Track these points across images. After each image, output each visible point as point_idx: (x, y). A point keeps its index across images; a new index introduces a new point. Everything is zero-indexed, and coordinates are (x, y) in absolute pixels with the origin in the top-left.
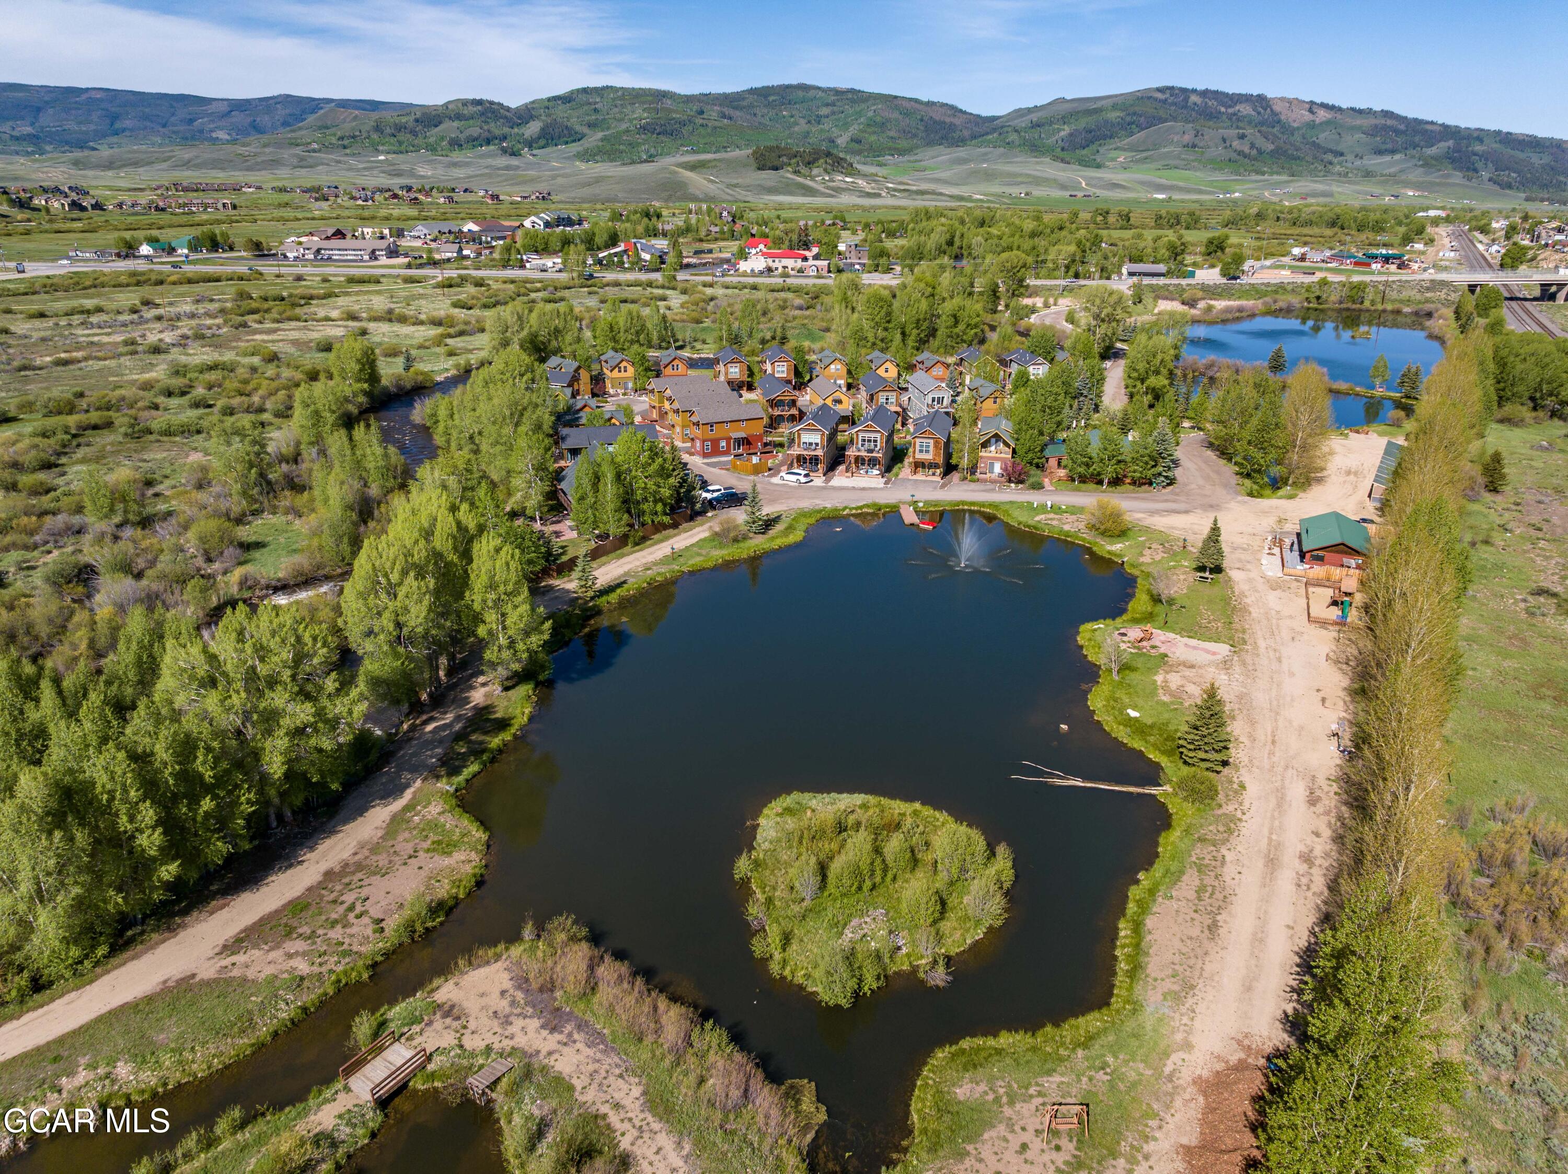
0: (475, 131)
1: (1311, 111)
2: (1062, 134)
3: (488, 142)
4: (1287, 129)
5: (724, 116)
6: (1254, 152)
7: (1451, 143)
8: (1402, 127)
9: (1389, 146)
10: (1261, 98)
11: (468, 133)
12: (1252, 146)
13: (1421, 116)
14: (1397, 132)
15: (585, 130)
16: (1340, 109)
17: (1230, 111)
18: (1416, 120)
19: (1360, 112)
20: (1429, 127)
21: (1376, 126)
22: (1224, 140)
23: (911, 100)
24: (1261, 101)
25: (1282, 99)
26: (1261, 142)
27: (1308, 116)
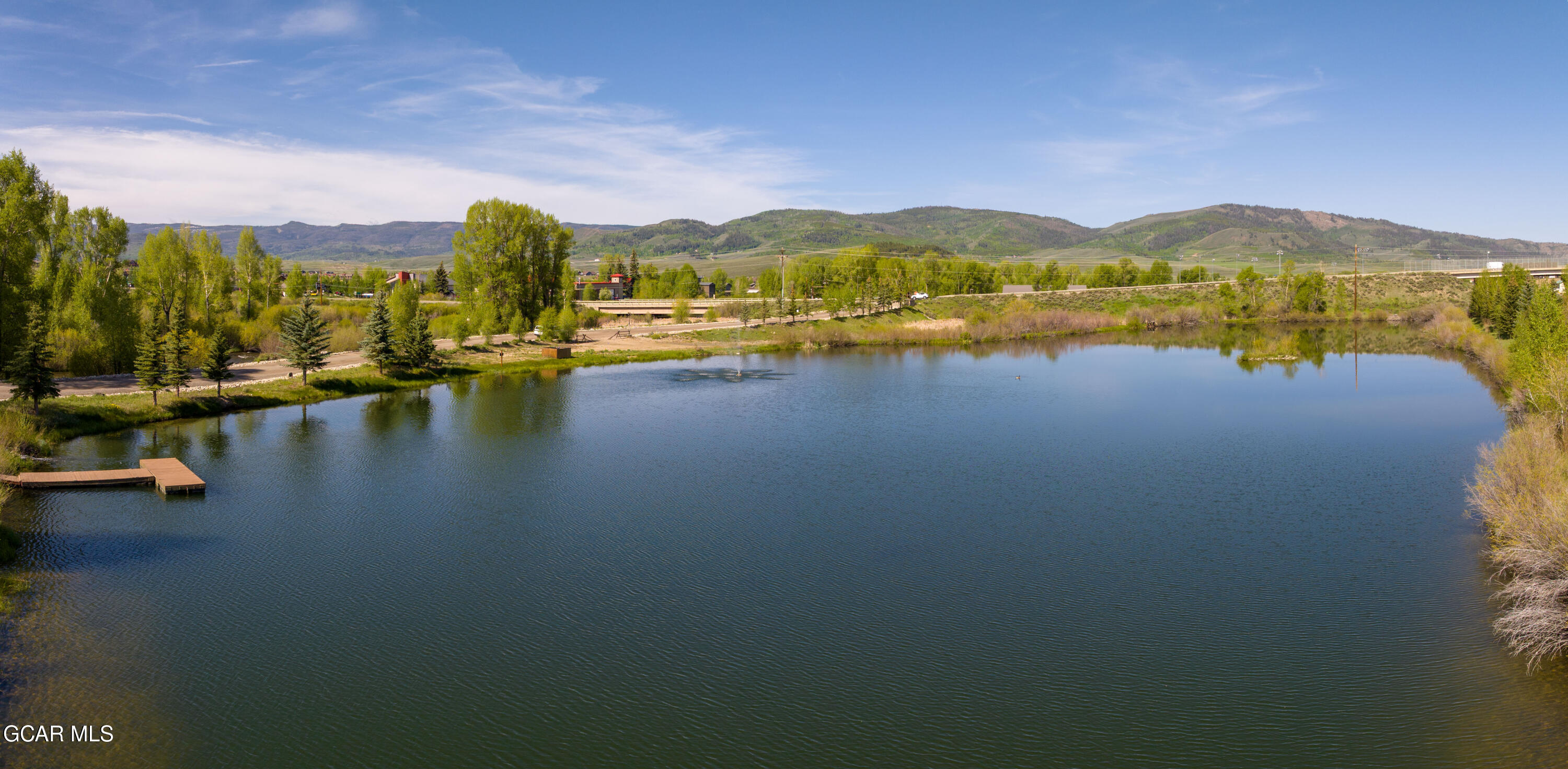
0: (676, 241)
1: (1332, 220)
2: (1149, 238)
3: (684, 249)
4: (1317, 233)
5: (877, 229)
6: (1295, 248)
7: (1429, 241)
8: (1395, 231)
9: (1390, 243)
10: (1296, 212)
11: (669, 243)
12: (1293, 244)
13: (1406, 224)
14: (1392, 233)
15: (762, 240)
16: (1352, 219)
17: (1275, 220)
18: (1404, 226)
19: (1366, 220)
20: (1413, 231)
21: (1379, 230)
22: (1273, 240)
23: (1030, 216)
24: (1296, 213)
25: (1312, 212)
26: (1299, 241)
27: (1331, 224)
